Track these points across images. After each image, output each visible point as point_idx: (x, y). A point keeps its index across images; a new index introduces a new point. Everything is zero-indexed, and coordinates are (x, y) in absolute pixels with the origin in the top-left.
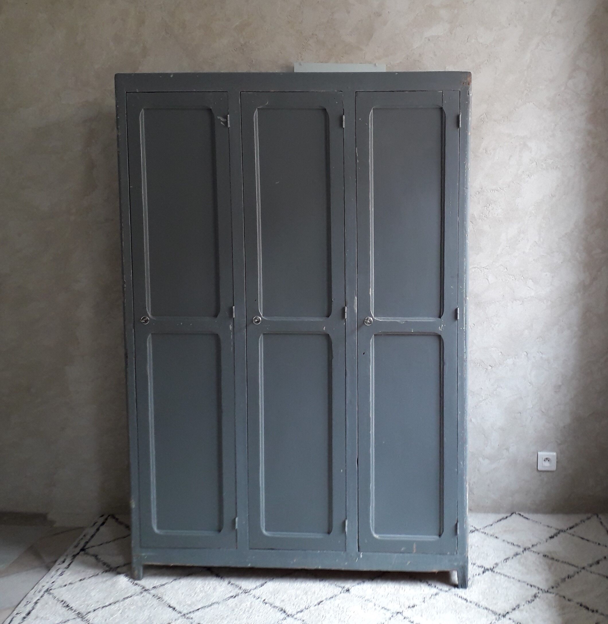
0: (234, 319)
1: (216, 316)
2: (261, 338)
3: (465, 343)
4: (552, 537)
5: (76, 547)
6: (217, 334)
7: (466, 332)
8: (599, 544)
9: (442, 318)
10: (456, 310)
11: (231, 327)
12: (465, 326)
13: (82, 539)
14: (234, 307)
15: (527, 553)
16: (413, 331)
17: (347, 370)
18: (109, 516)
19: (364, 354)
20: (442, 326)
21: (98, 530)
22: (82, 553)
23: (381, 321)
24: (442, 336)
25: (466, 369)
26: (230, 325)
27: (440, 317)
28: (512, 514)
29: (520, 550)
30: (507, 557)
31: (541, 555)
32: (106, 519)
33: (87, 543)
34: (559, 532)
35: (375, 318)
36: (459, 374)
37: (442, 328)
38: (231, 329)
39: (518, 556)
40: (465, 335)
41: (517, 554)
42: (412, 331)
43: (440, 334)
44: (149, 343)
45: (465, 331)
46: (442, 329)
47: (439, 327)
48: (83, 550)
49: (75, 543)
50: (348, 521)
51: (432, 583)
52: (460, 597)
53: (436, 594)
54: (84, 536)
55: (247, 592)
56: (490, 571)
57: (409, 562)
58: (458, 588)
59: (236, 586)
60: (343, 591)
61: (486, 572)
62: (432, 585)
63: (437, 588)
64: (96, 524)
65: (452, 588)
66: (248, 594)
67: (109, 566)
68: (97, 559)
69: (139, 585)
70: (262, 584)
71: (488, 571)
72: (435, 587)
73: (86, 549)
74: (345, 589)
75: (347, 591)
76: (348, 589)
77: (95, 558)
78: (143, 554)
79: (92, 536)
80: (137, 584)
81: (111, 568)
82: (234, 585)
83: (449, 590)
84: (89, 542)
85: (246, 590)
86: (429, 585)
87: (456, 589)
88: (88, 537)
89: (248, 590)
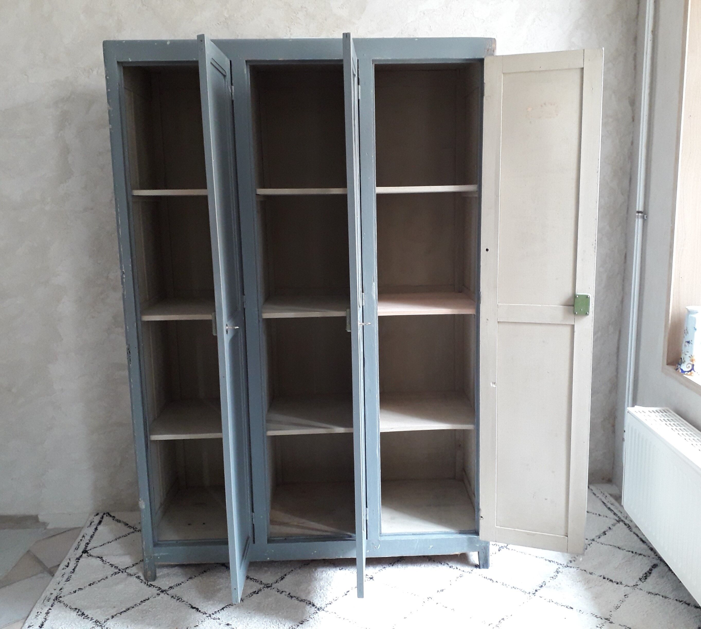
5: (76, 549)
8: (599, 515)
13: (81, 540)
14: (245, 297)
18: (104, 514)
21: (96, 529)
22: (85, 555)
32: (102, 518)
48: (85, 551)
49: (75, 545)
50: (369, 510)
51: (453, 565)
52: (485, 577)
53: (461, 576)
54: (83, 536)
55: (269, 587)
56: (505, 549)
57: (431, 546)
58: (480, 568)
59: (256, 581)
60: (367, 579)
61: (501, 550)
62: (454, 567)
63: (460, 570)
64: (93, 524)
65: (473, 568)
66: (271, 588)
67: (117, 568)
68: (103, 561)
69: (154, 586)
70: (282, 577)
71: (503, 548)
72: (457, 568)
73: (88, 550)
74: (369, 577)
75: (371, 578)
76: (371, 577)
77: (101, 560)
78: (156, 555)
79: (92, 537)
80: (152, 585)
81: (120, 570)
82: (253, 580)
83: (472, 571)
84: (89, 543)
85: (267, 584)
86: (450, 567)
87: (478, 569)
88: (88, 538)
89: (269, 584)
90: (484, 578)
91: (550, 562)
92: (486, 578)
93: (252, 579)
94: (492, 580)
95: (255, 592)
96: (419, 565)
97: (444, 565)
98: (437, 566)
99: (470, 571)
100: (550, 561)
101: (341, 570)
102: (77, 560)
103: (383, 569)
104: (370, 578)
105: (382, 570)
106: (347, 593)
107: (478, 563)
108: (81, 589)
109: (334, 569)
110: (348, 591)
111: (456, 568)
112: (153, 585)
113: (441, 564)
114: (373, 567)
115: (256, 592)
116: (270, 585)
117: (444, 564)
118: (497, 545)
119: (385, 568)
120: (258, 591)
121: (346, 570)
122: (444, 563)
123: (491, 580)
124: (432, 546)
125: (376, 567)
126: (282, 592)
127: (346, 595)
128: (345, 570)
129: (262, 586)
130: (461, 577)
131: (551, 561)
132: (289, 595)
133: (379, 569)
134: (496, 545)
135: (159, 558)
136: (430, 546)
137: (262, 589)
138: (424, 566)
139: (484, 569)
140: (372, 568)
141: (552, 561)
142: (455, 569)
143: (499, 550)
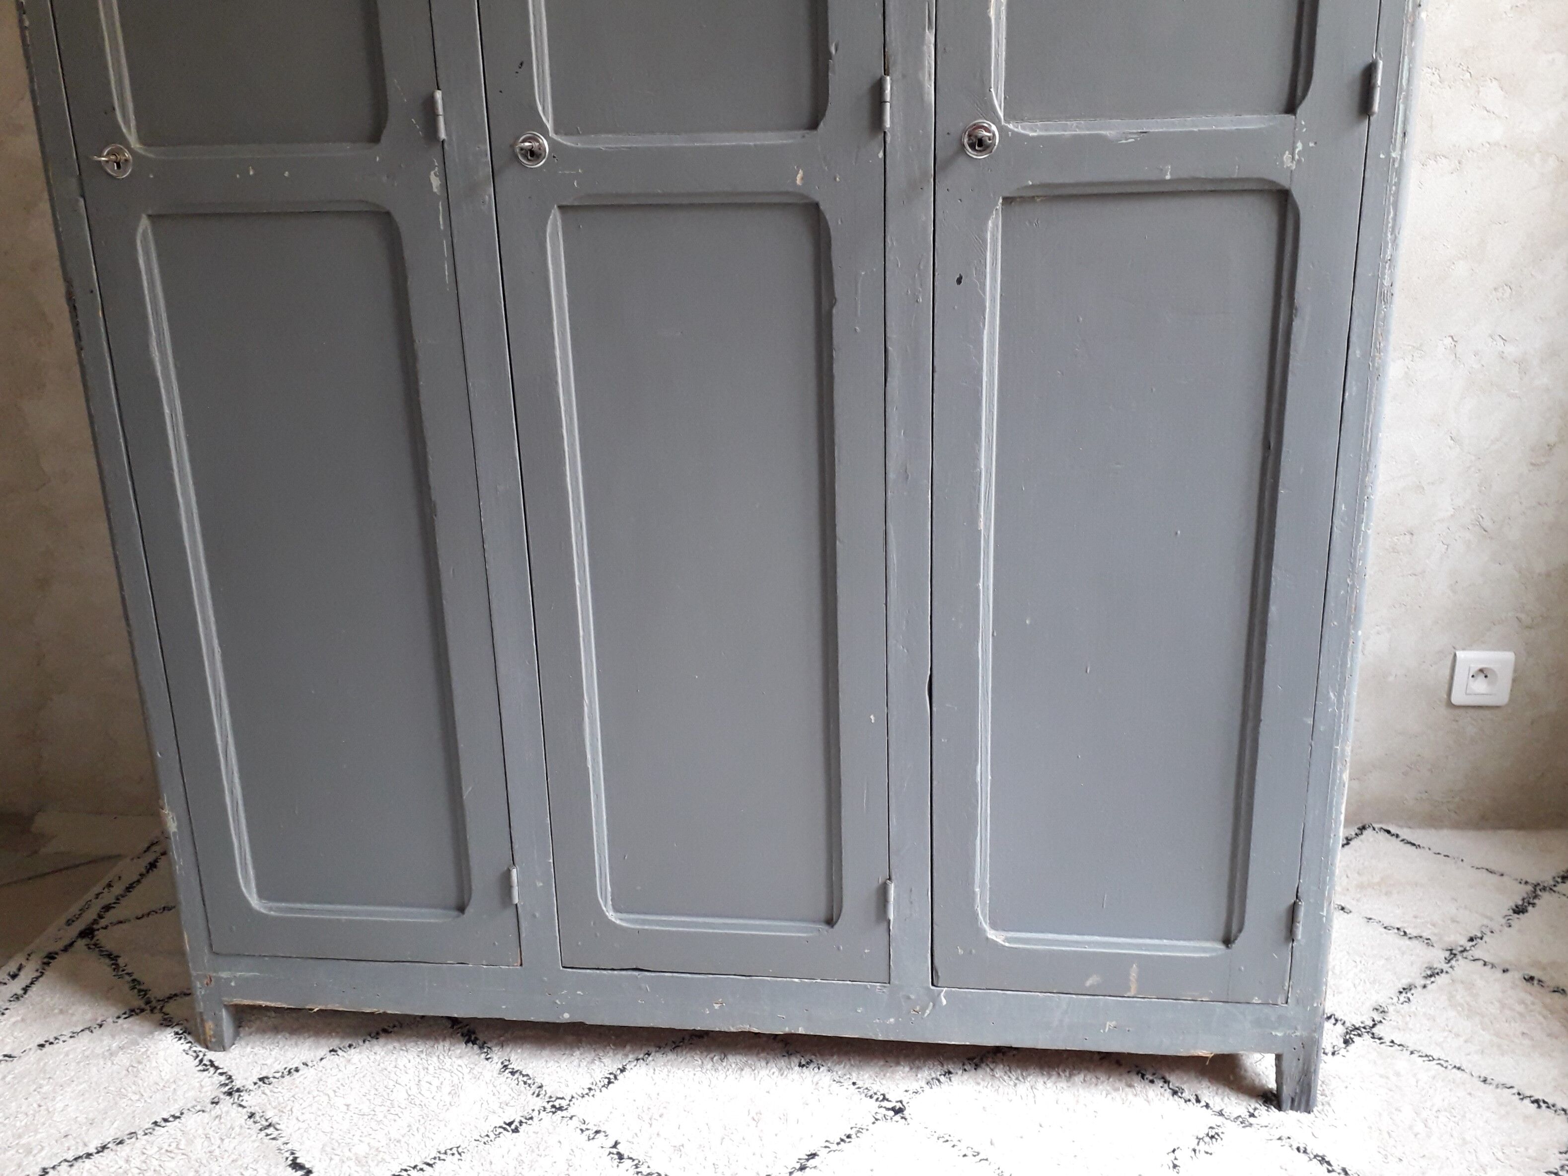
0: (446, 146)
1: (375, 138)
2: (555, 225)
3: (1395, 219)
4: (1519, 910)
5: (69, 923)
6: (388, 214)
7: (1399, 173)
9: (1299, 111)
10: (1369, 72)
11: (436, 182)
12: (1398, 145)
14: (438, 95)
15: (1461, 965)
16: (1171, 174)
17: (890, 348)
19: (959, 281)
20: (1299, 146)
22: (81, 943)
23: (1033, 138)
24: (1298, 195)
25: (1386, 333)
26: (432, 173)
27: (1291, 108)
28: (1363, 828)
29: (1437, 957)
30: (1404, 982)
31: (1515, 976)
33: (107, 908)
34: (1536, 890)
35: (1011, 126)
36: (1356, 353)
37: (1297, 157)
38: (435, 190)
39: (1441, 980)
40: (1398, 184)
41: (1433, 974)
42: (1168, 177)
43: (1285, 183)
44: (147, 253)
45: (1396, 165)
46: (1299, 161)
47: (1287, 155)
48: (88, 933)
50: (895, 887)
51: (1184, 1087)
52: (1302, 1149)
53: (1212, 1133)
54: (109, 885)
55: (560, 1108)
56: (1367, 1037)
57: (1110, 1024)
58: (1279, 1107)
59: (527, 1080)
60: (883, 1111)
61: (1353, 1042)
62: (1186, 1095)
63: (1207, 1106)
64: (154, 848)
65: (1258, 1106)
66: (564, 1113)
67: (145, 995)
68: (116, 967)
69: (217, 1068)
70: (612, 1077)
71: (1359, 1035)
72: (1198, 1101)
73: (98, 930)
74: (890, 1105)
75: (898, 1111)
76: (898, 1105)
77: (113, 964)
78: (224, 975)
79: (129, 888)
80: (212, 1063)
81: (148, 1002)
82: (518, 1078)
83: (1252, 1115)
84: (114, 907)
85: (558, 1098)
86: (1175, 1093)
87: (1274, 1111)
88: (118, 889)
89: (562, 1098)
90: (1298, 1149)
91: (1539, 1107)
92: (1305, 1152)
93: (517, 1075)
94: (1328, 1163)
95: (510, 1124)
96: (1067, 1074)
97: (1152, 1082)
98: (1130, 1086)
99: (1245, 1114)
100: (1536, 1101)
101: (803, 1066)
102: (46, 960)
103: (942, 1078)
104: (893, 1109)
105: (939, 1081)
106: (808, 1160)
107: (1272, 1085)
108: (10, 1056)
109: (782, 1063)
110: (813, 1156)
111: (1193, 1100)
112: (216, 1064)
113: (1143, 1077)
114: (911, 1069)
115: (513, 1127)
116: (564, 1103)
117: (1151, 1078)
118: (1336, 1020)
119: (950, 1073)
120: (521, 1123)
121: (819, 1068)
122: (1154, 1074)
123: (1323, 1160)
124: (1114, 1023)
125: (919, 1068)
126: (597, 1132)
127: (802, 1168)
128: (816, 1070)
129: (539, 1103)
130: (1212, 1137)
131: (1541, 1104)
132: (614, 1151)
133: (929, 1078)
134: (1333, 1021)
135: (233, 984)
136: (1108, 1023)
137: (535, 1114)
138: (1084, 1080)
139: (1297, 1111)
140: (907, 1069)
141: (1544, 1102)
142: (1189, 1100)
143: (1346, 1042)
